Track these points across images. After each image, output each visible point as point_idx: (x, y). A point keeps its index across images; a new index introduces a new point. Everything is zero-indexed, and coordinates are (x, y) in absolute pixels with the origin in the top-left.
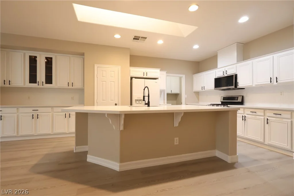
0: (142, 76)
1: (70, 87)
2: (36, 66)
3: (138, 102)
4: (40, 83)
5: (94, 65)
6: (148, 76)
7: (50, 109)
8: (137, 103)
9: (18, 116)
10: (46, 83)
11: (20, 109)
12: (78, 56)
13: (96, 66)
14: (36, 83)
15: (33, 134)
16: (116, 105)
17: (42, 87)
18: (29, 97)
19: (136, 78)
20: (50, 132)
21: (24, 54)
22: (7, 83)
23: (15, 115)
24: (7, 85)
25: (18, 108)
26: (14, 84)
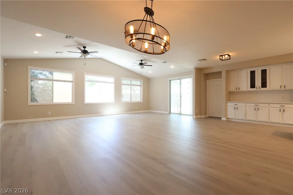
1: (283, 89)
4: (258, 88)
7: (267, 105)
9: (246, 108)
10: (262, 88)
11: (247, 104)
14: (255, 88)
15: (255, 120)
17: (259, 90)
20: (267, 121)
21: (247, 71)
22: (238, 89)
23: (245, 107)
24: (238, 90)
25: (246, 103)
26: (241, 90)
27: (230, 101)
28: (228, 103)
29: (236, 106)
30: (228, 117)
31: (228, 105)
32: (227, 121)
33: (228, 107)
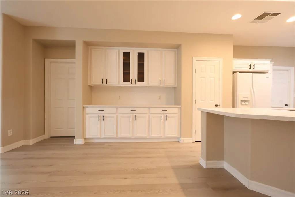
0: (247, 69)
1: (162, 85)
2: (130, 63)
3: (243, 103)
4: (134, 82)
5: (192, 58)
6: (256, 70)
7: (146, 110)
8: (243, 105)
9: (117, 117)
10: (138, 81)
11: (119, 109)
12: (171, 49)
13: (194, 59)
14: (129, 81)
15: (131, 137)
16: (216, 106)
17: (135, 85)
18: (119, 97)
19: (240, 72)
20: (146, 135)
21: (119, 51)
22: (104, 81)
23: (115, 115)
24: (104, 84)
25: (117, 108)
26: (110, 83)
27: (91, 104)
28: (87, 109)
29: (101, 114)
30: (87, 137)
31: (87, 112)
32: (86, 144)
33: (87, 116)
